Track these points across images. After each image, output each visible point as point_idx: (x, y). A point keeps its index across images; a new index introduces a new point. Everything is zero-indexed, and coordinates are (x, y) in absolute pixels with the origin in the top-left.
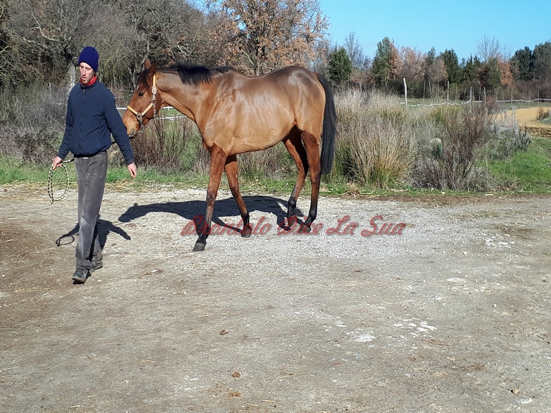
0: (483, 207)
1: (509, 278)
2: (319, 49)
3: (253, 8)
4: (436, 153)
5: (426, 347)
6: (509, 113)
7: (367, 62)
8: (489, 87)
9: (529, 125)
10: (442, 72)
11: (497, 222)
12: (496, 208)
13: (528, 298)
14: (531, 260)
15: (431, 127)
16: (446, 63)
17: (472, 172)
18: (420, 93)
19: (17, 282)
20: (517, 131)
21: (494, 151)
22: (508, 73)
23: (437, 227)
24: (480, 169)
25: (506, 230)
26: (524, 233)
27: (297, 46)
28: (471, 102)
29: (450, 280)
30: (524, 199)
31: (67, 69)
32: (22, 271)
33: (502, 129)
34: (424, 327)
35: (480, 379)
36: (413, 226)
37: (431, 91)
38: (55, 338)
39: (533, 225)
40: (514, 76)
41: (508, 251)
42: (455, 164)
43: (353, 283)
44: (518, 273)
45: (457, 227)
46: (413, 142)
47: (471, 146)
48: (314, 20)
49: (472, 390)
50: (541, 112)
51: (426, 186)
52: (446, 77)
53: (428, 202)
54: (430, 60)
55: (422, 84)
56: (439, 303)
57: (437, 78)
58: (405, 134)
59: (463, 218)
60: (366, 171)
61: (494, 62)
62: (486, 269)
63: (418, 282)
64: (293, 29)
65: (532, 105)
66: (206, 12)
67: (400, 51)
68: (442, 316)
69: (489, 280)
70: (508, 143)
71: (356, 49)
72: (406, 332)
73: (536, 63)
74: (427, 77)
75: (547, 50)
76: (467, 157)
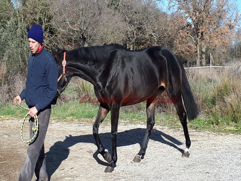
27: (223, 31)
64: (221, 21)
66: (169, 13)
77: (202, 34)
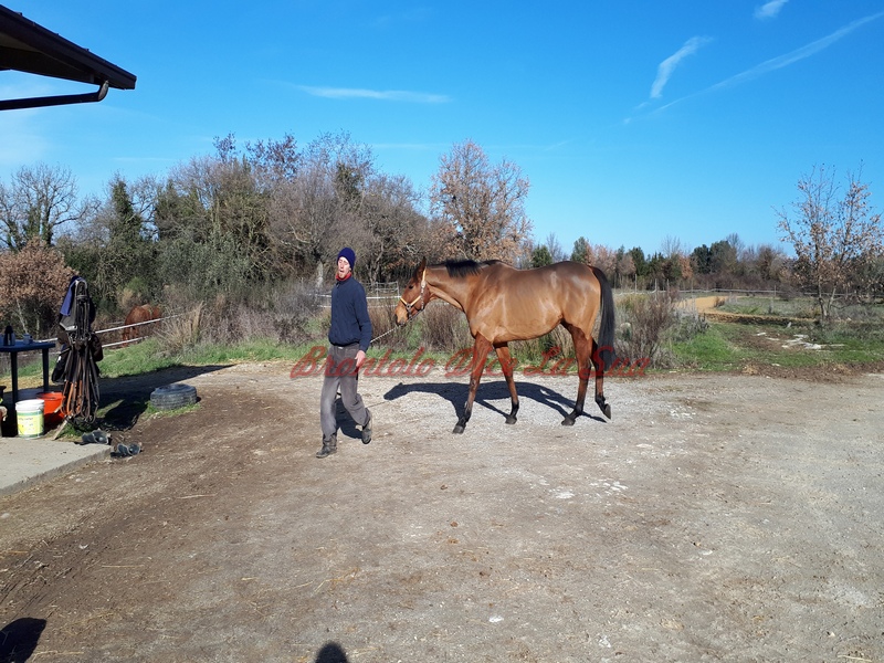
0: (668, 383)
1: (691, 445)
2: (524, 247)
4: (627, 336)
5: (619, 504)
6: (689, 301)
7: (566, 257)
8: (671, 279)
9: (708, 312)
10: (631, 266)
11: (680, 396)
12: (679, 384)
13: (708, 462)
14: (710, 428)
15: (622, 313)
16: (634, 259)
17: (658, 352)
19: (274, 443)
20: (697, 317)
21: (677, 334)
22: (688, 267)
23: (628, 400)
24: (664, 350)
25: (687, 403)
26: (704, 406)
28: (656, 292)
29: (640, 446)
30: (703, 376)
31: (316, 266)
32: (277, 434)
33: (684, 315)
34: (617, 487)
35: (665, 533)
37: (621, 282)
38: (303, 489)
39: (712, 398)
40: (694, 270)
41: (690, 421)
42: (643, 345)
43: (555, 447)
44: (699, 441)
45: (645, 399)
47: (656, 329)
48: (520, 223)
49: (660, 543)
50: (718, 300)
52: (634, 269)
54: (620, 256)
55: (613, 276)
56: (630, 466)
57: (626, 271)
59: (650, 392)
60: (565, 350)
61: (675, 257)
62: (671, 436)
63: (612, 447)
65: (709, 295)
66: (430, 218)
67: (594, 248)
68: (632, 477)
69: (674, 446)
70: (689, 327)
71: (556, 247)
72: (601, 490)
73: (712, 258)
74: (617, 270)
75: (722, 248)
76: (653, 339)
77: (477, 248)
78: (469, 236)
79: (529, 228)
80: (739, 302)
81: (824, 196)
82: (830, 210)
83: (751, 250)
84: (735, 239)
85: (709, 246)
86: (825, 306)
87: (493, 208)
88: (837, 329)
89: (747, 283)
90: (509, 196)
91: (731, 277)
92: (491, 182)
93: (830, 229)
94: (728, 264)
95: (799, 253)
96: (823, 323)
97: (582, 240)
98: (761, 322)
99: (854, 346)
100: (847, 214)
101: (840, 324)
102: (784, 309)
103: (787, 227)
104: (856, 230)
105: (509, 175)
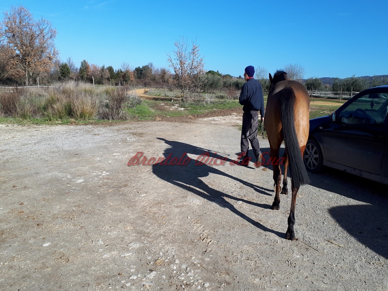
0: (125, 126)
2: (56, 62)
3: (23, 44)
4: (107, 106)
5: (106, 181)
6: (134, 91)
7: (77, 69)
8: (126, 81)
9: (141, 95)
10: (108, 75)
11: (131, 131)
12: (131, 126)
14: (144, 144)
15: (104, 96)
16: (109, 71)
17: (121, 113)
18: (99, 82)
20: (137, 98)
21: (129, 105)
22: (133, 76)
23: (108, 134)
24: (124, 112)
25: (134, 134)
26: (141, 135)
27: (45, 61)
28: (119, 86)
29: (114, 154)
30: (140, 122)
33: (132, 97)
34: (104, 173)
35: (126, 190)
36: (99, 135)
37: (104, 82)
39: (144, 131)
40: (135, 77)
41: (135, 142)
42: (115, 110)
43: (74, 160)
44: (139, 149)
45: (116, 134)
46: (97, 102)
47: (120, 103)
48: (52, 51)
49: (124, 194)
50: (145, 91)
51: (104, 119)
52: (110, 76)
53: (104, 125)
54: (103, 69)
55: (100, 79)
56: (110, 163)
57: (106, 77)
58: (94, 99)
59: (118, 130)
60: (78, 113)
61: (127, 71)
62: (127, 149)
63: (102, 156)
64: (42, 54)
65: (141, 88)
67: (90, 66)
68: (111, 168)
69: (129, 153)
70: (134, 102)
71: (72, 64)
72: (97, 176)
73: (143, 72)
74: (102, 76)
75: (146, 68)
76: (119, 107)
77: (29, 63)
78: (24, 56)
79: (57, 54)
80: (154, 91)
81: (184, 49)
82: (186, 55)
83: (158, 70)
84: (151, 65)
85: (141, 67)
86: (185, 93)
87: (37, 42)
88: (189, 102)
89: (156, 83)
90: (46, 37)
91: (150, 81)
92: (35, 29)
93: (186, 63)
94: (149, 75)
95: (175, 72)
96: (184, 100)
97: (85, 61)
98: (162, 100)
99: (195, 108)
100: (192, 57)
101: (190, 100)
102: (171, 94)
103: (171, 61)
104: (195, 64)
105: (45, 26)
